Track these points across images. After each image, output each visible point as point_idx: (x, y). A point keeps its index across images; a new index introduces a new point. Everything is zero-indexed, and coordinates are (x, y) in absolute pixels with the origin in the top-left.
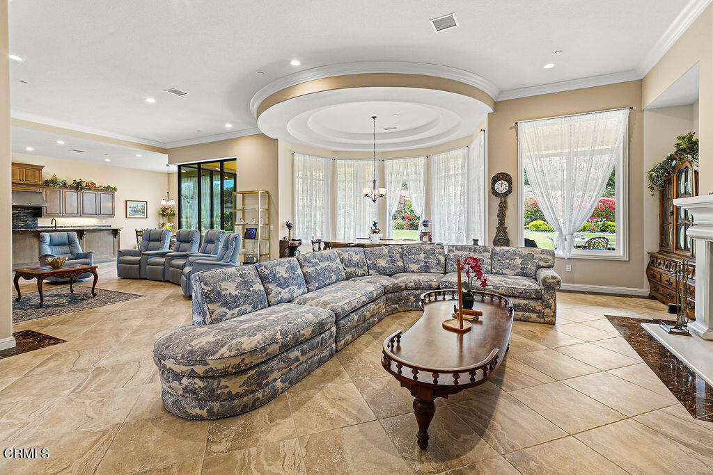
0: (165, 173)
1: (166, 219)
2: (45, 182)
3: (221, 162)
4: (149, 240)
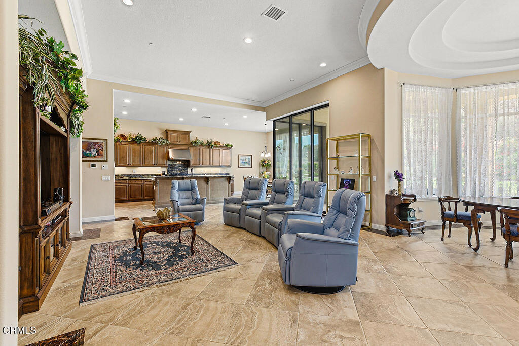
0: (262, 133)
1: (264, 168)
2: (192, 143)
3: (312, 111)
4: (249, 189)
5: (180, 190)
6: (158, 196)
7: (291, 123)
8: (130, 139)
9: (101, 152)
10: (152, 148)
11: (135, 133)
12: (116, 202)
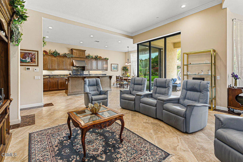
2: (86, 57)
3: (165, 38)
4: (134, 84)
5: (89, 85)
6: (70, 88)
7: (150, 46)
8: (50, 54)
9: (33, 60)
10: (64, 59)
11: (53, 50)
12: (44, 91)
